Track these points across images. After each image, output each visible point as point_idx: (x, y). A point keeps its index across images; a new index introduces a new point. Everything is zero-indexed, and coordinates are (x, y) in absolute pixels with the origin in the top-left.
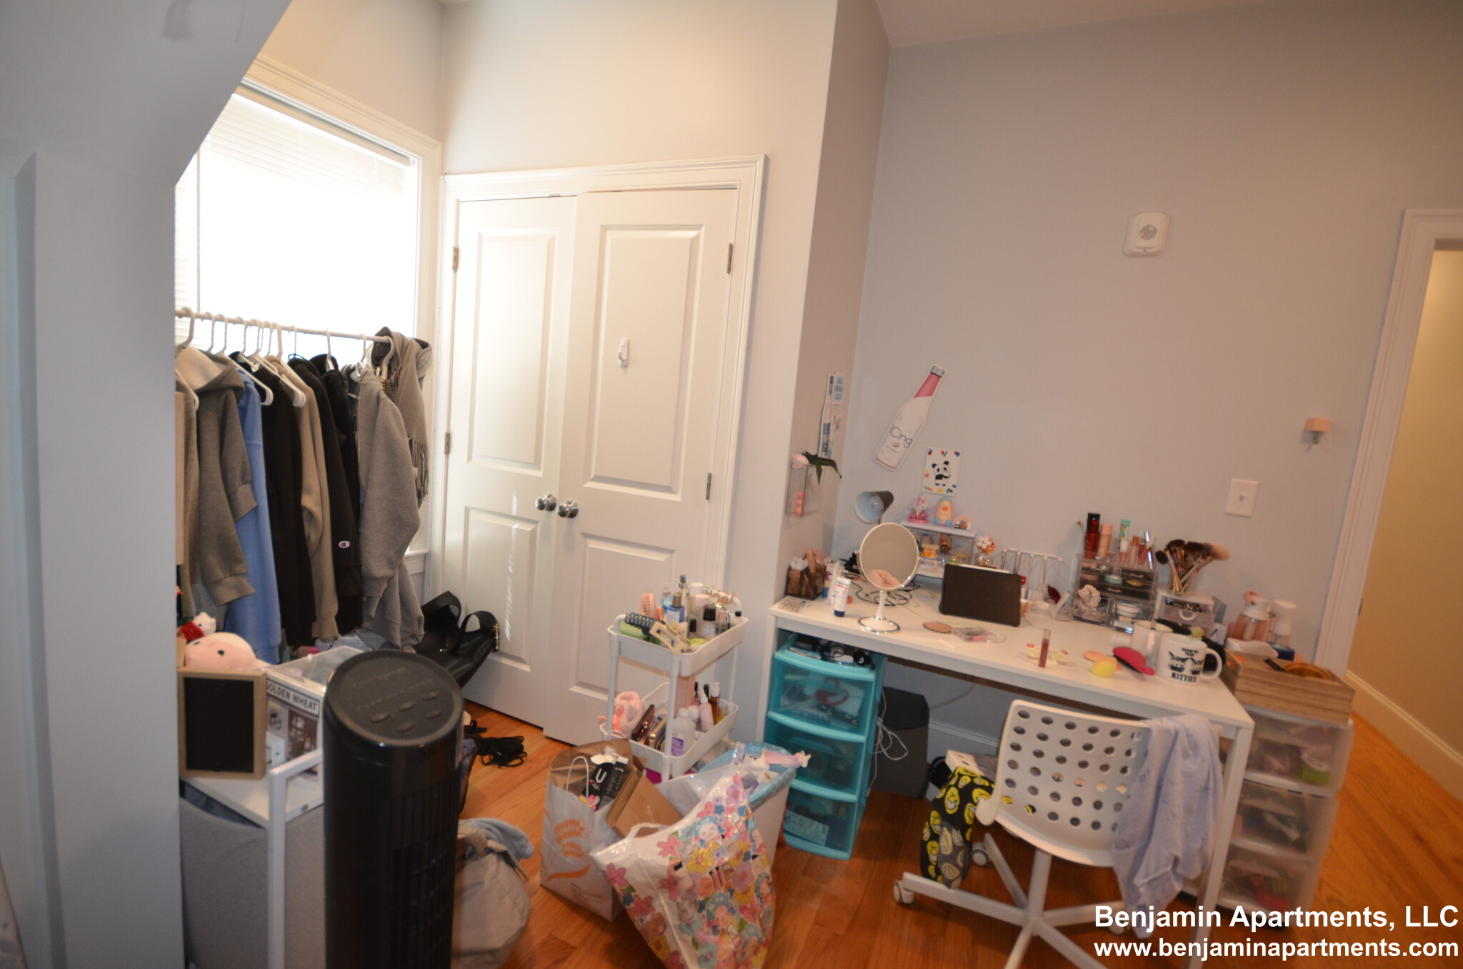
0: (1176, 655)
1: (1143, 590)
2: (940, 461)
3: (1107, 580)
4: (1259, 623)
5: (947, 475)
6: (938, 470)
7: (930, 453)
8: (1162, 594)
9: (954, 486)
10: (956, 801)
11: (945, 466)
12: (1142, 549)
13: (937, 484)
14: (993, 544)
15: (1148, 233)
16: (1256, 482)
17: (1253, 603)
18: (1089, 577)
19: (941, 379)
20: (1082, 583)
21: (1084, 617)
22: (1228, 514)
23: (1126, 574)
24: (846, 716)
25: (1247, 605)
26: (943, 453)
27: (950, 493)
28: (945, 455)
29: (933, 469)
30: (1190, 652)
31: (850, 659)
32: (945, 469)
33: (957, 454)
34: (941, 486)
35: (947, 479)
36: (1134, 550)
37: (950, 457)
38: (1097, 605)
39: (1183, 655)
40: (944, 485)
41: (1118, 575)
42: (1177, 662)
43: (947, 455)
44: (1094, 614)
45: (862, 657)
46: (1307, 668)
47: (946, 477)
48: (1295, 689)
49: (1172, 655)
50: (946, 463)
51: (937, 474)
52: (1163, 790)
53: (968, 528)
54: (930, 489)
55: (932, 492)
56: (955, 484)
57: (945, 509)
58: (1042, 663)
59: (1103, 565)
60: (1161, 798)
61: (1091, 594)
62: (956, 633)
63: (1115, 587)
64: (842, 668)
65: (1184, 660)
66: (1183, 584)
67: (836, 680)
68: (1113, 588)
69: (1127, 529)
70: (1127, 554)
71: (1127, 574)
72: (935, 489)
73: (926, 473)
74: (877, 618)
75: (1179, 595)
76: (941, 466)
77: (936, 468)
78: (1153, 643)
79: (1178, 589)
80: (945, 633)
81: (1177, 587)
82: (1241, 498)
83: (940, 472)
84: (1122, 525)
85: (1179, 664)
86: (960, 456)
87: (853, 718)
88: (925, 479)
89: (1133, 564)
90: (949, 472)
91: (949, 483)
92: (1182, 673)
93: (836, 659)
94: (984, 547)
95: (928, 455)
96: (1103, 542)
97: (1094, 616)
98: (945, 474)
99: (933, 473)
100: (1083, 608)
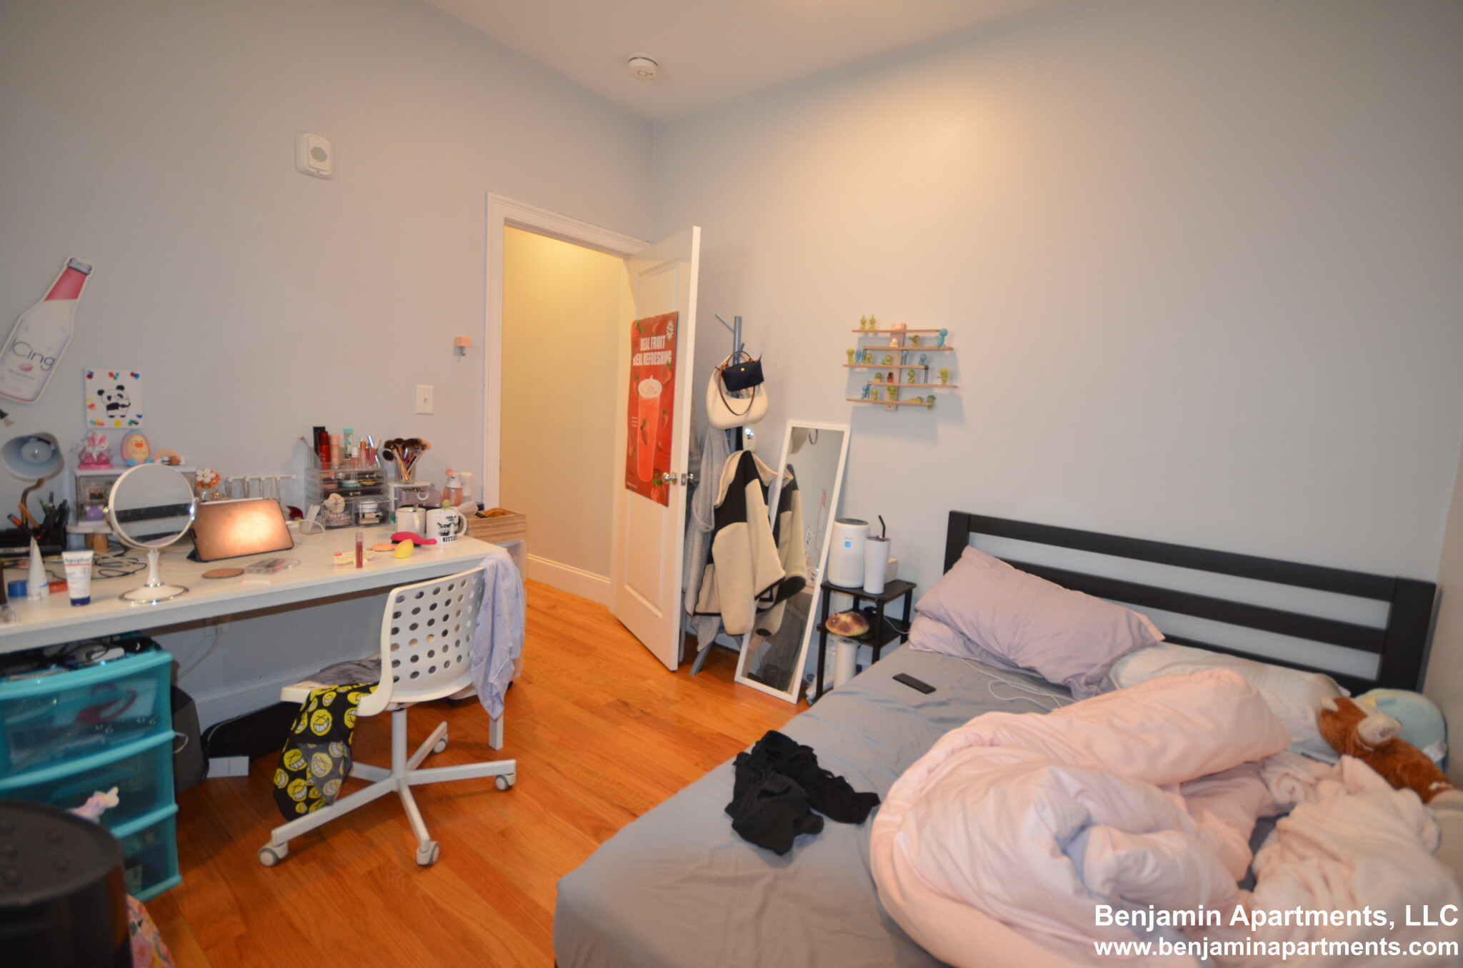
0: (443, 523)
1: (376, 487)
2: (110, 387)
3: (344, 486)
4: (459, 490)
5: (126, 403)
6: (109, 398)
7: (90, 376)
8: (393, 486)
9: (140, 416)
10: (328, 719)
11: (120, 392)
12: (369, 453)
13: (112, 417)
14: (217, 476)
15: (318, 154)
16: (432, 387)
17: (453, 478)
18: (330, 487)
19: (88, 277)
20: (326, 495)
21: (333, 524)
22: (418, 414)
23: (361, 476)
24: (138, 721)
25: (448, 480)
26: (111, 375)
27: (134, 426)
28: (115, 378)
29: (99, 397)
30: (450, 518)
31: (119, 652)
32: (121, 396)
33: (134, 375)
34: (117, 418)
35: (125, 409)
36: (364, 454)
37: (124, 379)
38: (343, 510)
39: (447, 522)
40: (123, 416)
41: (355, 479)
42: (444, 529)
43: (118, 378)
44: (342, 519)
45: (135, 642)
46: (497, 511)
47: (123, 406)
48: (499, 526)
49: (440, 525)
50: (120, 388)
51: (109, 403)
52: (496, 608)
53: (183, 462)
54: (102, 424)
55: (104, 427)
56: (140, 414)
57: (139, 445)
58: (360, 564)
59: (339, 472)
60: (496, 614)
61: (336, 500)
62: (250, 572)
63: (355, 490)
64: (109, 666)
65: (448, 526)
66: (409, 474)
67: (110, 684)
68: (354, 491)
69: (351, 437)
70: (359, 459)
71: (363, 476)
72: (109, 423)
73: (88, 403)
74: (152, 585)
75: (409, 483)
76: (114, 393)
77: (105, 395)
78: (418, 522)
79: (407, 479)
80: (237, 575)
81: (406, 477)
82: (425, 400)
83: (113, 401)
84: (345, 434)
85: (446, 530)
86: (140, 378)
87: (148, 719)
88: (89, 412)
89: (365, 467)
90: (128, 399)
91: (131, 413)
92: (449, 536)
93: (95, 661)
94: (207, 480)
95: (88, 380)
96: (335, 453)
97: (342, 521)
98: (121, 402)
99: (102, 403)
100: (331, 516)
